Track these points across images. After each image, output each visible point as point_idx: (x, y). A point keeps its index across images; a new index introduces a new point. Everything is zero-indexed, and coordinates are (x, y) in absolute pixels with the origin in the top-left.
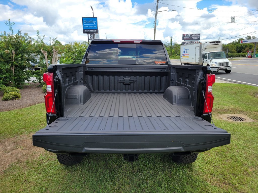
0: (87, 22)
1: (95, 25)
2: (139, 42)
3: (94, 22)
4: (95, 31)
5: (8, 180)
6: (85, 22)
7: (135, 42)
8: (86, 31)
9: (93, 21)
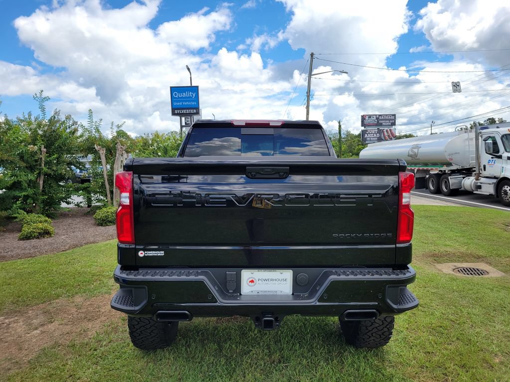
0: (178, 95)
1: (193, 101)
2: (280, 124)
3: (192, 94)
4: (195, 111)
5: (38, 375)
6: (176, 95)
7: (271, 124)
8: (176, 112)
9: (191, 93)
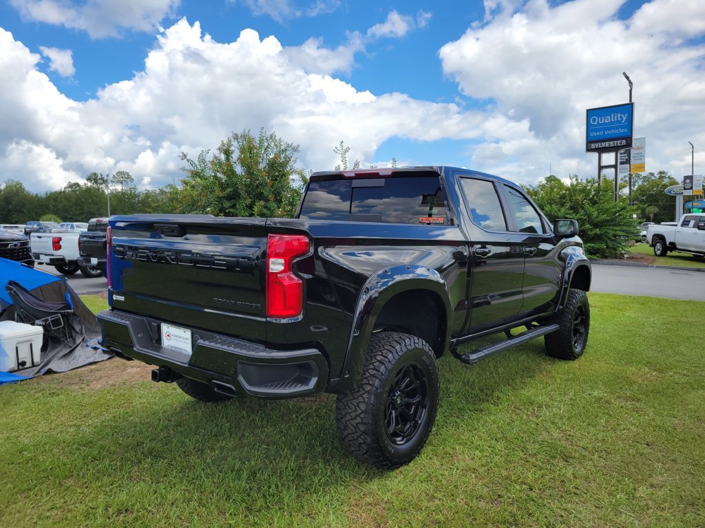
0: (598, 120)
2: (389, 173)
3: (621, 117)
4: (624, 142)
6: (594, 120)
7: (381, 174)
9: (619, 115)
